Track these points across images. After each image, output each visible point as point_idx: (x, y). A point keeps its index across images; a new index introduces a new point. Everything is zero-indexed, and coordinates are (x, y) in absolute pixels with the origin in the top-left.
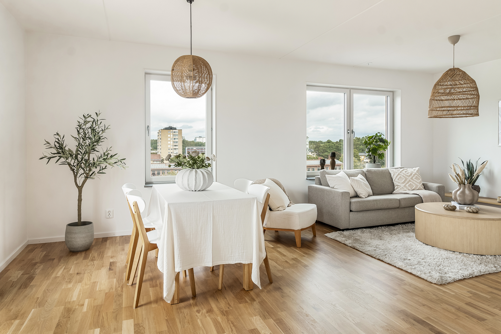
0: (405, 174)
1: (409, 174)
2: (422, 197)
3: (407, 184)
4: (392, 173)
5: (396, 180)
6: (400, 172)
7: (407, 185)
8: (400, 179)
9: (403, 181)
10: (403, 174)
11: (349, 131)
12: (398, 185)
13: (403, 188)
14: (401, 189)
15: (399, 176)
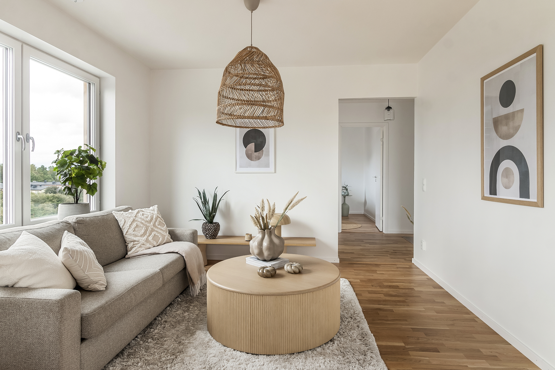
0: (143, 220)
1: (149, 218)
2: (184, 255)
3: (149, 235)
4: (121, 220)
5: (131, 231)
6: (136, 216)
7: (150, 238)
8: (136, 229)
9: (143, 231)
10: (141, 218)
11: (19, 134)
12: (134, 241)
13: (143, 244)
14: (140, 247)
15: (134, 225)
